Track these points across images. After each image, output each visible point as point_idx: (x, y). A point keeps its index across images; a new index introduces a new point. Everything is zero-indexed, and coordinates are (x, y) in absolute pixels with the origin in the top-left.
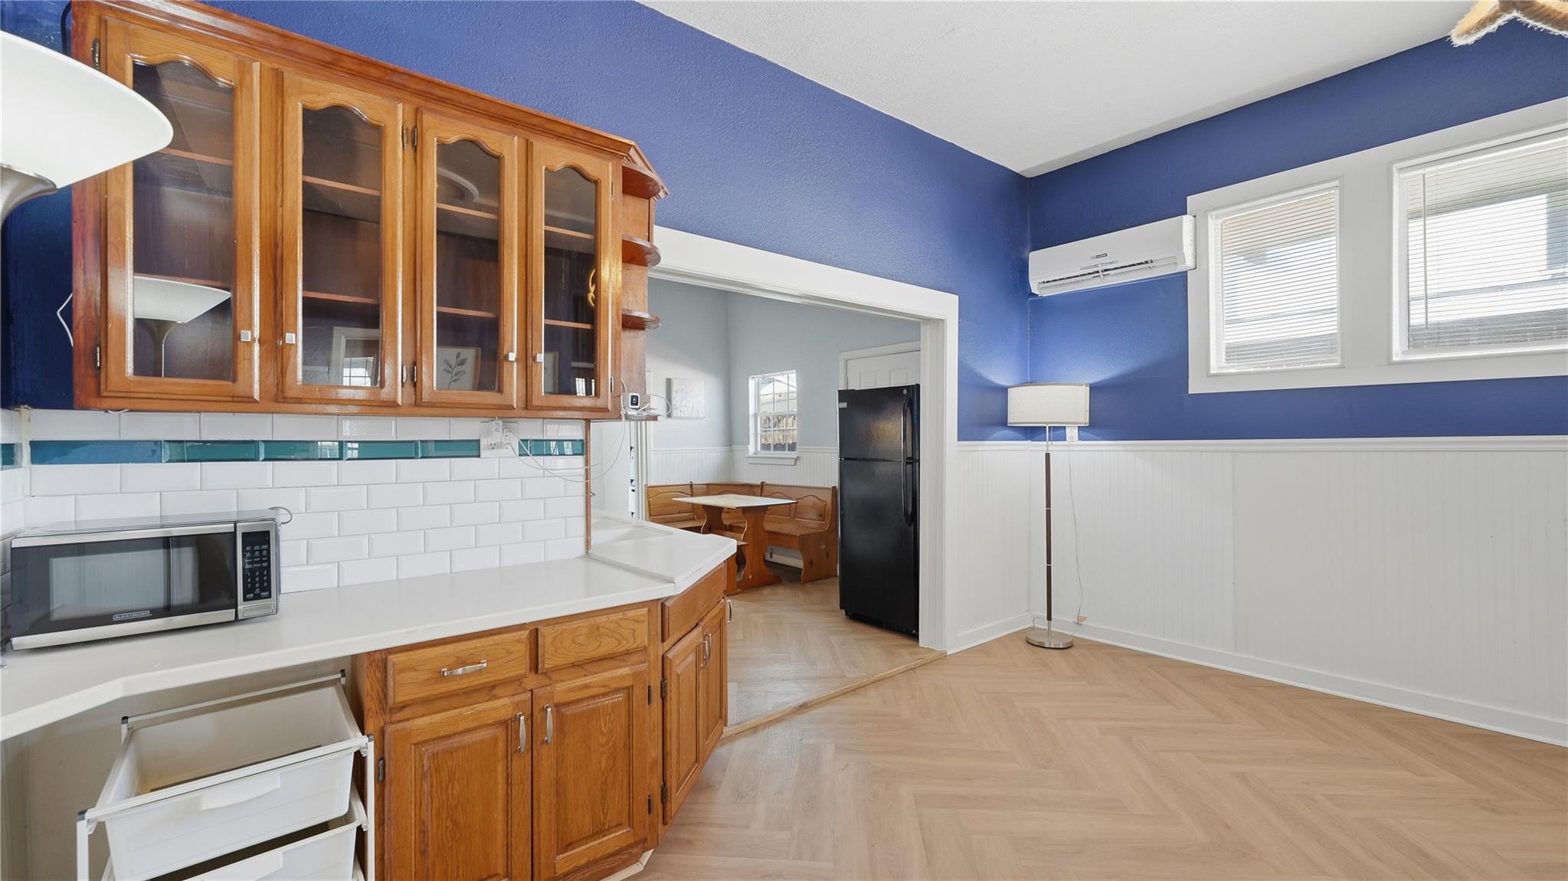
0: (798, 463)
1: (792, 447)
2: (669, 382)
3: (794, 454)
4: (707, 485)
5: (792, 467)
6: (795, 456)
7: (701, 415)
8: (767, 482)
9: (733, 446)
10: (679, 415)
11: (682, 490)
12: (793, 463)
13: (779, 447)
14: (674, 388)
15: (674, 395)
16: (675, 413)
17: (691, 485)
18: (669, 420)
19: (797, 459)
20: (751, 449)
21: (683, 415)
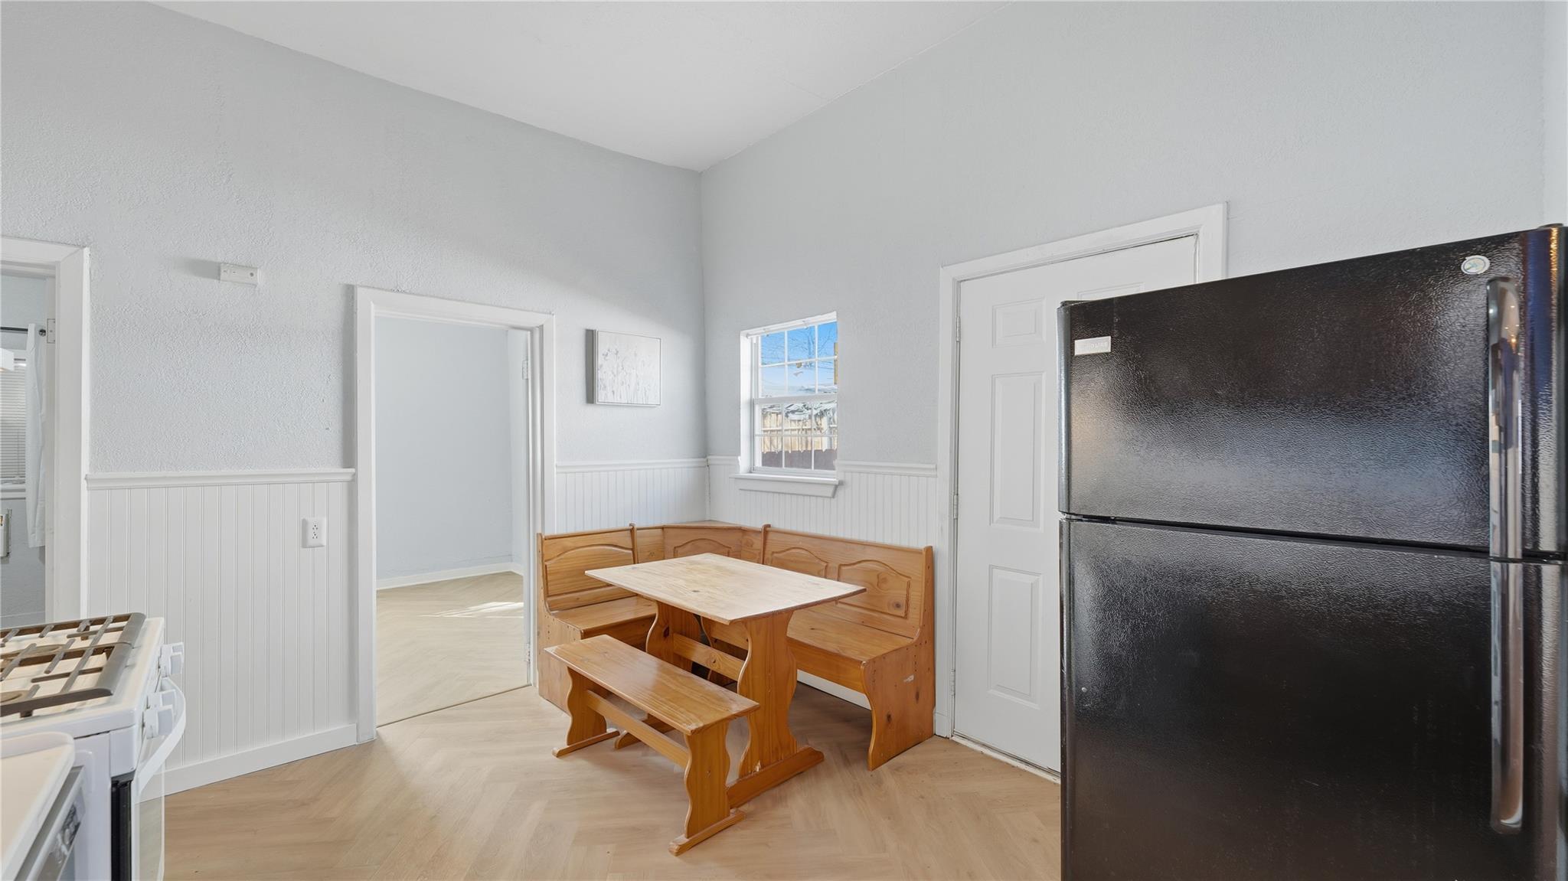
0: (840, 493)
1: (825, 459)
2: (591, 337)
3: (830, 477)
4: (663, 528)
5: (827, 501)
6: (834, 480)
7: (652, 401)
8: (777, 524)
9: (709, 457)
10: (610, 399)
11: (615, 542)
12: (830, 495)
13: (798, 459)
14: (602, 347)
15: (600, 360)
16: (601, 395)
17: (632, 530)
18: (590, 408)
19: (837, 487)
20: (743, 462)
21: (617, 400)
